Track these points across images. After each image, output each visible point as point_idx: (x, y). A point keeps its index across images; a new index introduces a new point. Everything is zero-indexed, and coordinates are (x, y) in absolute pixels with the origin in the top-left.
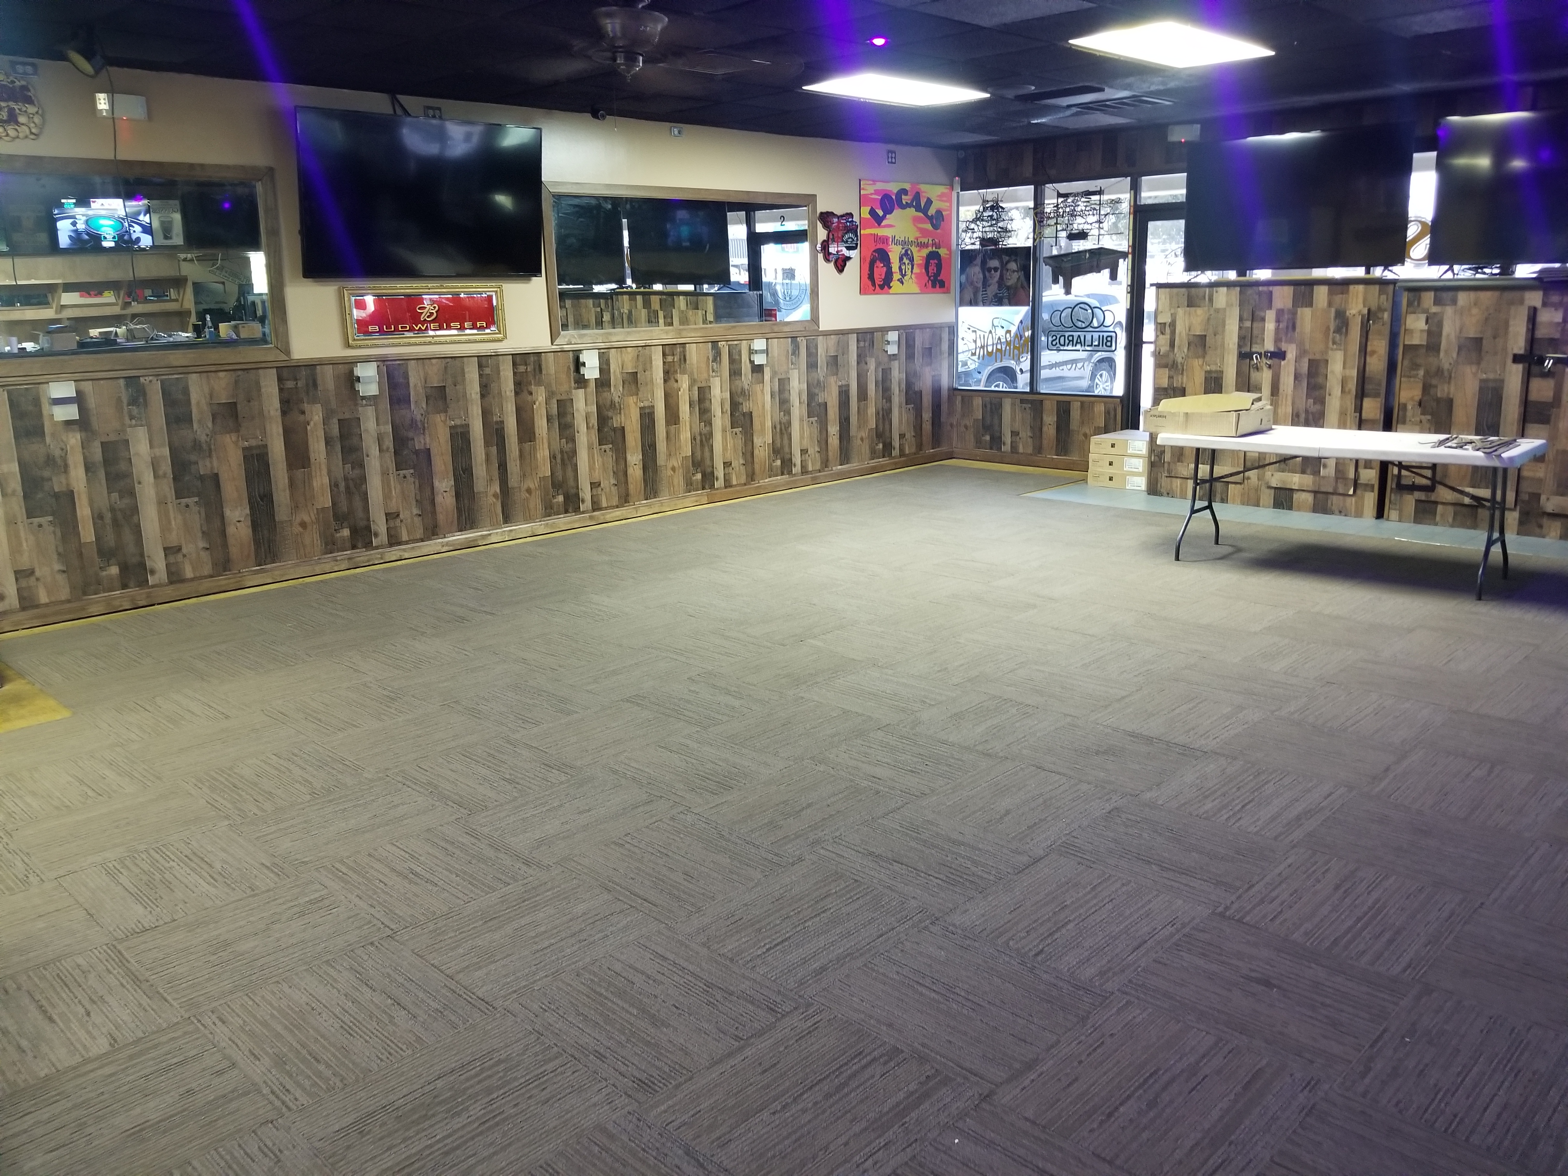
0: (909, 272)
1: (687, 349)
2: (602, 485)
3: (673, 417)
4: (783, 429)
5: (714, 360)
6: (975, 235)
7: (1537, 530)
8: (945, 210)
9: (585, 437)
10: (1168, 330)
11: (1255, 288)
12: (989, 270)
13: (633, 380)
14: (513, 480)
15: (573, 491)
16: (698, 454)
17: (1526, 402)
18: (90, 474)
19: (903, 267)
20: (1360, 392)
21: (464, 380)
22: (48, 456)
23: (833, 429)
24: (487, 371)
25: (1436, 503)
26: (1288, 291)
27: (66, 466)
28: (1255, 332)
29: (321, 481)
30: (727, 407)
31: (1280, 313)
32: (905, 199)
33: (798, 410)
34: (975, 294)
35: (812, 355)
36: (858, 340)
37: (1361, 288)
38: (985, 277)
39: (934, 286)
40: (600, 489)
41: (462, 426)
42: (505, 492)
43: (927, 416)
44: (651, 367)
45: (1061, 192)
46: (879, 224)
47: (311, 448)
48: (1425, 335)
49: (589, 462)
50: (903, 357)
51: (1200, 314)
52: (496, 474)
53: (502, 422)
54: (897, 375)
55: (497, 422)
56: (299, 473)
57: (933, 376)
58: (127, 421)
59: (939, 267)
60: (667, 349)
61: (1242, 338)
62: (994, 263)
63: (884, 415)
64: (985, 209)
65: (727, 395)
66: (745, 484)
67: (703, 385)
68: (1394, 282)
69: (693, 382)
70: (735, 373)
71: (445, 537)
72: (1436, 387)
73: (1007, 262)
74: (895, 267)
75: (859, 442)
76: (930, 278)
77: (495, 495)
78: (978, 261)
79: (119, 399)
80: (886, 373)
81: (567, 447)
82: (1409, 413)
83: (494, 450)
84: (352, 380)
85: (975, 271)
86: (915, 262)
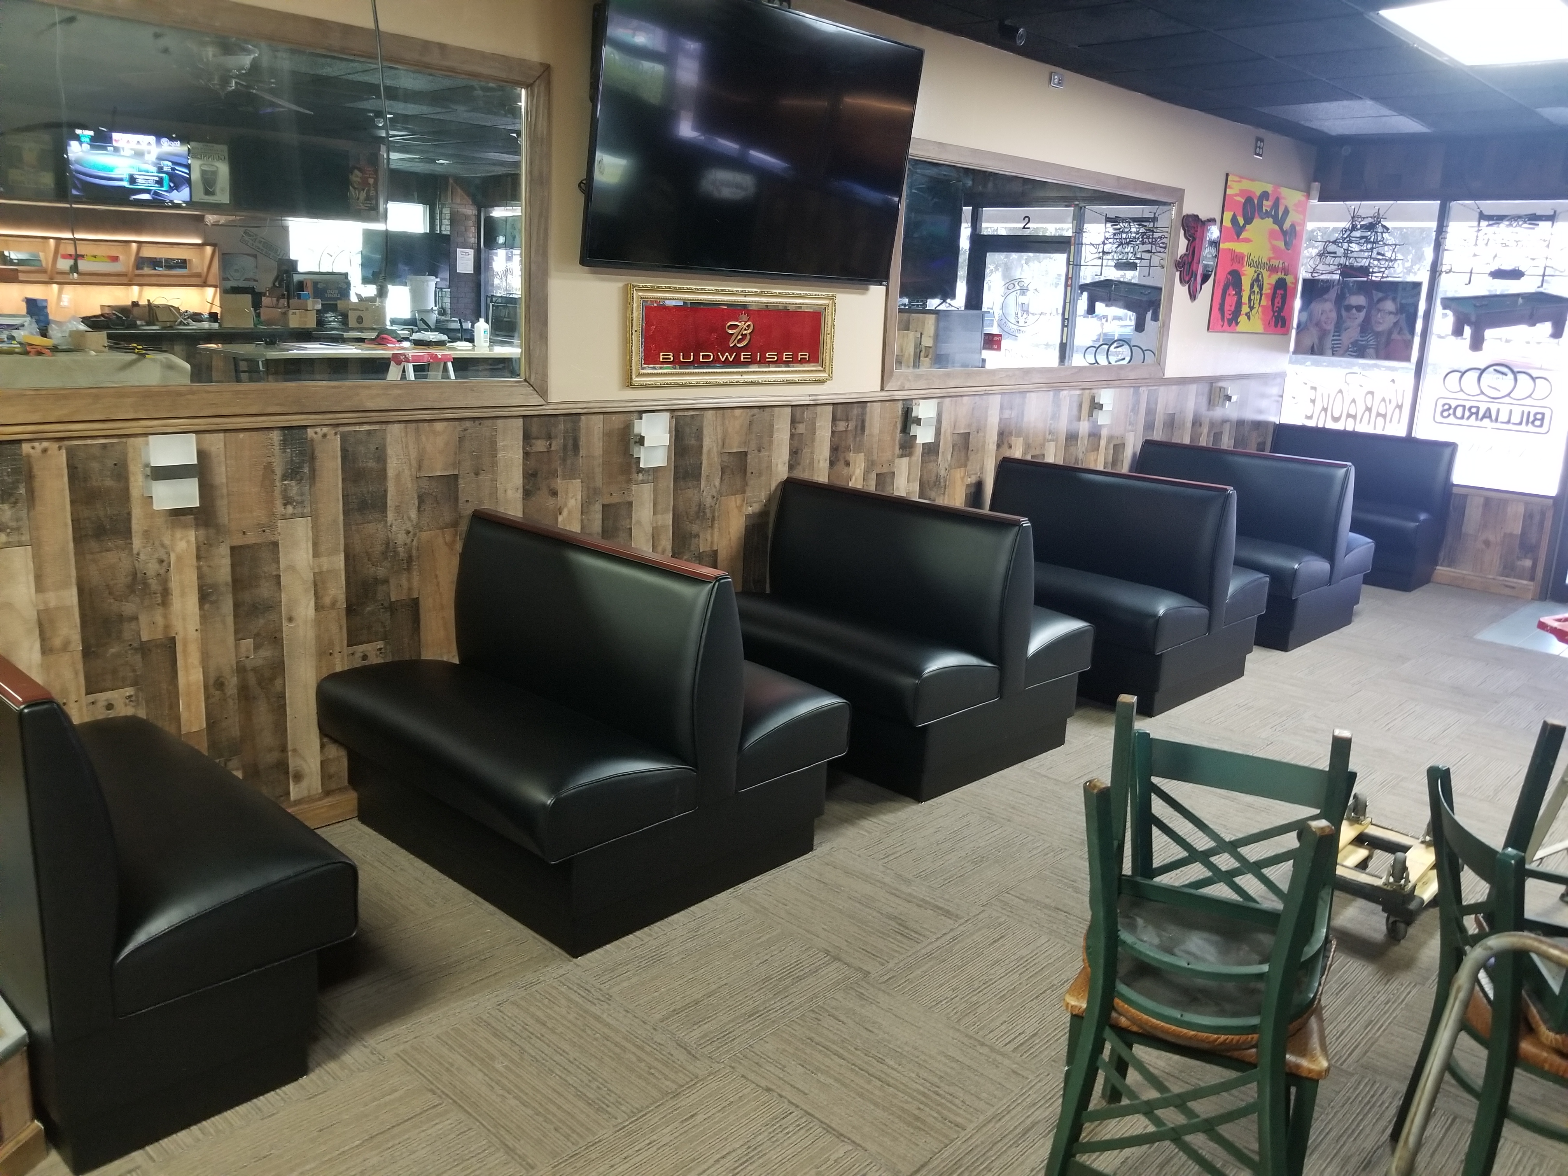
1: (1027, 400)
5: (1053, 417)
8: (1299, 225)
12: (1349, 308)
13: (964, 445)
18: (207, 606)
19: (1252, 297)
21: (771, 442)
22: (135, 575)
24: (801, 429)
27: (166, 593)
32: (1267, 205)
35: (1150, 412)
36: (1198, 392)
38: (1339, 316)
44: (986, 426)
45: (1487, 212)
46: (1239, 237)
58: (279, 509)
59: (1284, 298)
60: (1006, 399)
62: (1358, 300)
64: (1356, 228)
67: (1037, 452)
69: (1027, 448)
70: (1072, 435)
74: (1245, 299)
76: (1274, 312)
78: (1333, 294)
79: (269, 469)
84: (631, 442)
85: (1326, 308)
86: (1264, 291)
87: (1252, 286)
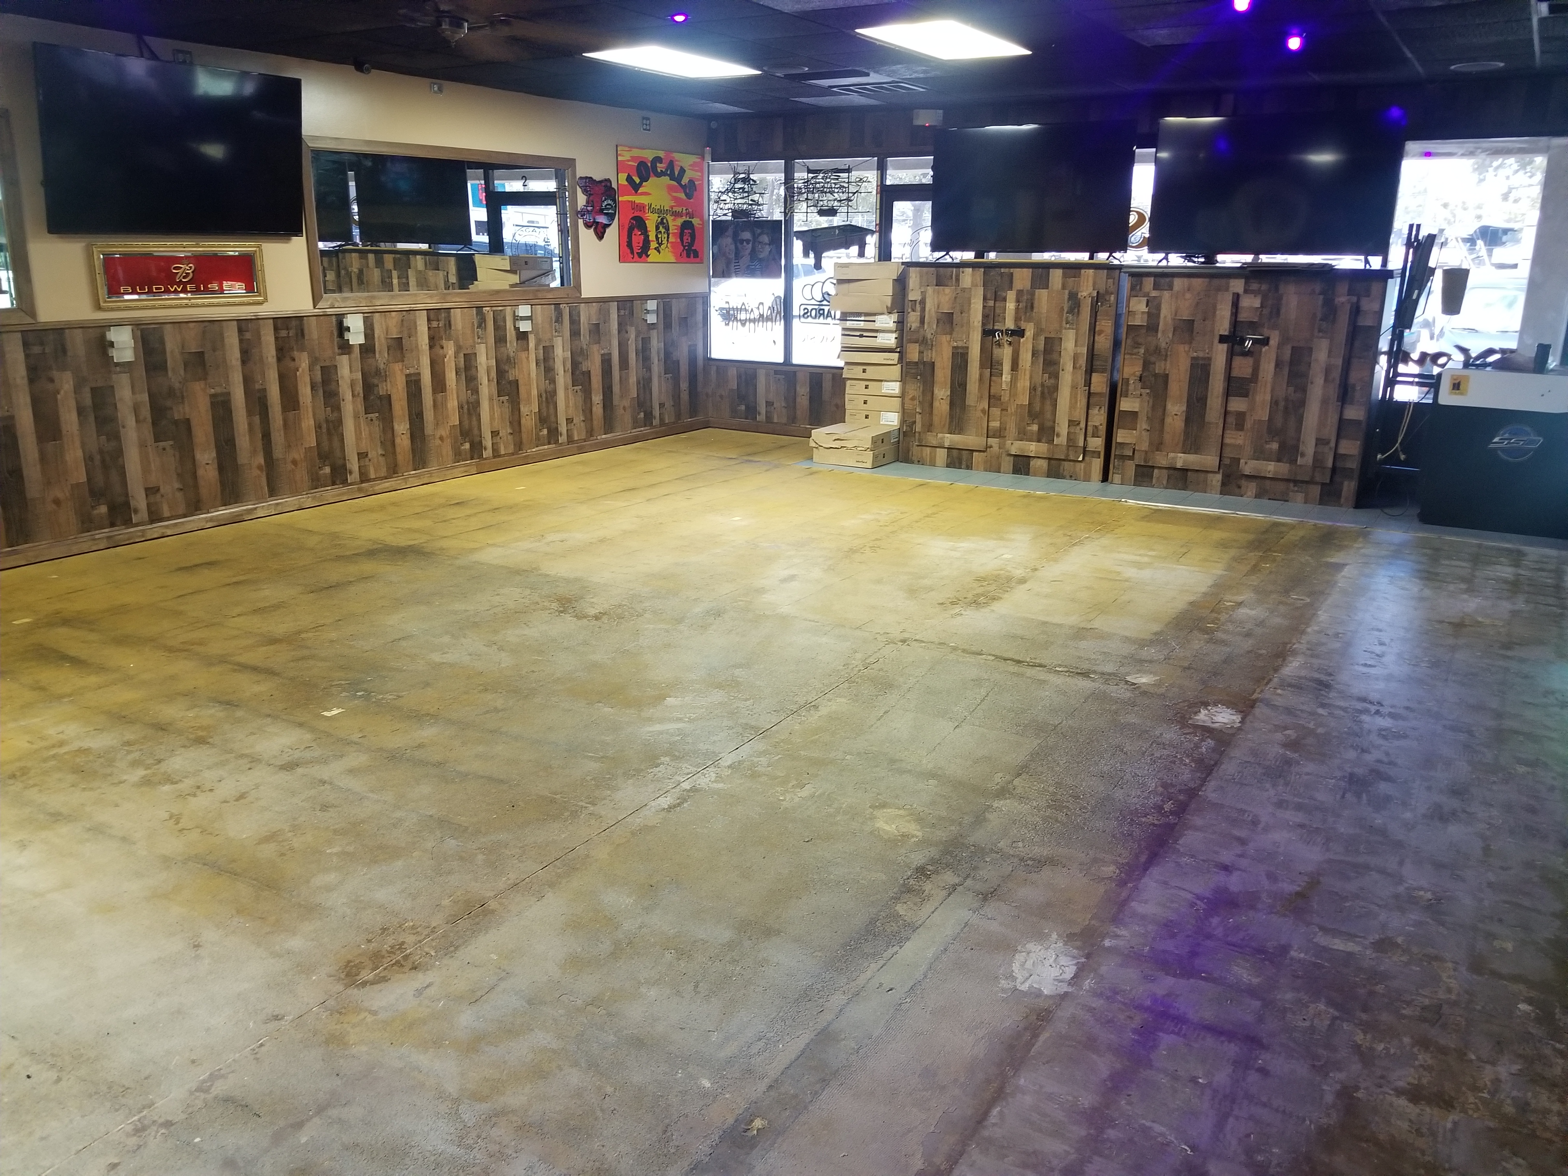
0: (665, 241)
1: (452, 314)
2: (369, 455)
3: (439, 384)
4: (548, 398)
5: (479, 326)
6: (727, 206)
7: (1237, 490)
8: (698, 180)
9: (350, 405)
10: (918, 307)
11: (997, 269)
12: (742, 241)
13: (398, 346)
14: (278, 452)
15: (340, 462)
16: (466, 423)
17: (1229, 379)
19: (659, 236)
20: (1089, 367)
21: (223, 345)
23: (597, 398)
24: (248, 336)
25: (1153, 467)
26: (1027, 273)
28: (998, 311)
29: (74, 455)
30: (494, 374)
31: (1020, 293)
32: (660, 167)
33: (562, 378)
34: (728, 264)
35: (575, 322)
36: (618, 309)
37: (1091, 272)
38: (736, 248)
39: (688, 256)
40: (367, 459)
41: (222, 394)
42: (270, 464)
43: (684, 385)
44: (416, 333)
45: (811, 168)
46: (636, 191)
47: (62, 419)
48: (1146, 316)
49: (356, 432)
50: (661, 326)
51: (948, 292)
52: (259, 444)
53: (265, 390)
54: (656, 344)
55: (259, 391)
56: (50, 446)
57: (690, 346)
59: (693, 236)
60: (432, 313)
61: (985, 316)
62: (747, 235)
63: (645, 384)
64: (736, 181)
65: (493, 363)
66: (513, 454)
67: (469, 351)
68: (1120, 268)
69: (458, 348)
70: (500, 339)
71: (209, 513)
72: (1154, 363)
73: (759, 235)
74: (652, 236)
75: (622, 411)
76: (684, 247)
77: (260, 467)
78: (730, 232)
80: (646, 341)
81: (333, 416)
82: (1131, 387)
83: (257, 419)
84: (104, 346)
85: (727, 241)
86: (671, 231)
87: (657, 228)
